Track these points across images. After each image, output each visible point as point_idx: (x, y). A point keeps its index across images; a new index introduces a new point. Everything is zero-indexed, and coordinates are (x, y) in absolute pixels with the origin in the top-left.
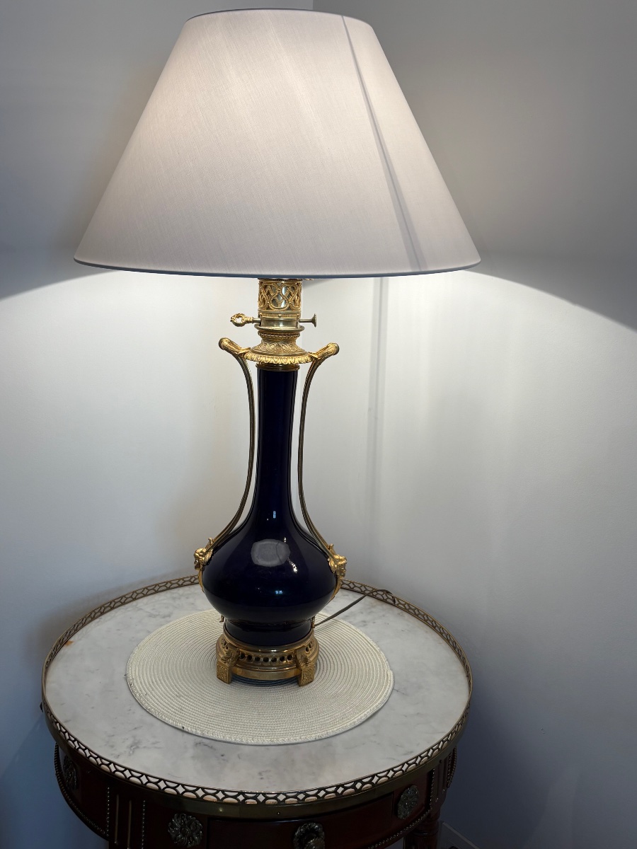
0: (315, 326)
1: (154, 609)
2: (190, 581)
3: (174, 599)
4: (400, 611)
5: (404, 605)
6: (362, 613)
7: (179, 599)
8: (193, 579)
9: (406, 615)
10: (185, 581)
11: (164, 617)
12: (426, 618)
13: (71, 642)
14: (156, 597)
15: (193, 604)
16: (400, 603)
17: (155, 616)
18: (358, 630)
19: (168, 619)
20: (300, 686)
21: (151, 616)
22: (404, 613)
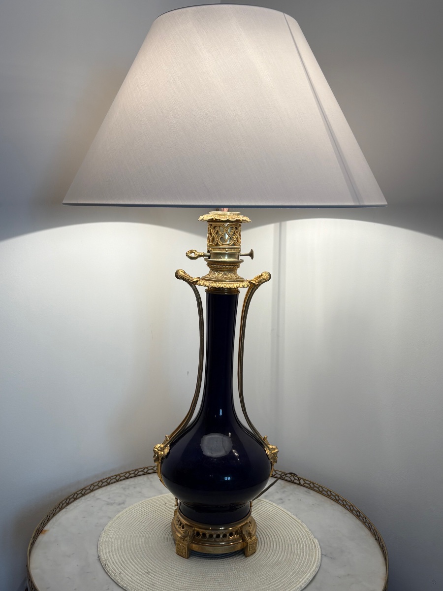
0: (252, 259)
1: (109, 498)
2: (134, 473)
3: (124, 489)
4: (306, 489)
5: (309, 484)
6: (277, 492)
7: (128, 488)
8: (137, 472)
9: (311, 492)
10: (130, 474)
11: (119, 504)
12: (329, 494)
13: (45, 531)
14: (109, 488)
15: (140, 492)
16: (306, 483)
17: (112, 504)
18: (279, 507)
19: (122, 505)
20: (246, 557)
21: (108, 504)
22: (310, 490)
